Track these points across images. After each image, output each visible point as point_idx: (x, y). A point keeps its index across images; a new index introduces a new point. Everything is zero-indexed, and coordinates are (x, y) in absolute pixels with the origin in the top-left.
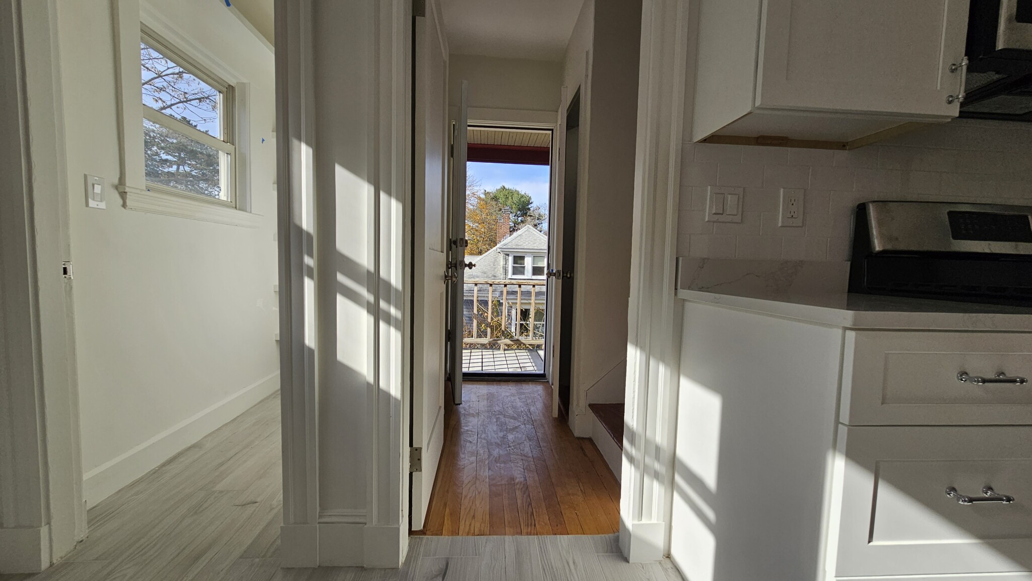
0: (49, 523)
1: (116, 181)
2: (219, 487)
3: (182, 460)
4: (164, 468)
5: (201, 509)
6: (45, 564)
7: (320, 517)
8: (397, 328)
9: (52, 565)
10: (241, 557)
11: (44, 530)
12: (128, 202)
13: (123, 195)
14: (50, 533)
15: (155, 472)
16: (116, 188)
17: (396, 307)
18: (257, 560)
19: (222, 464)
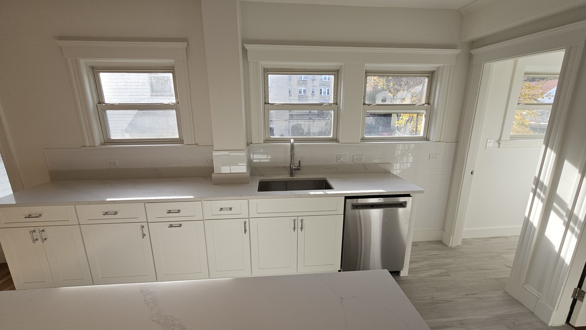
0: (453, 236)
1: (498, 139)
2: (503, 256)
3: (497, 239)
4: (490, 239)
5: (493, 258)
6: (450, 246)
7: (523, 285)
8: (576, 236)
9: (451, 247)
10: (495, 279)
11: (452, 237)
12: (501, 146)
13: (499, 144)
14: (453, 238)
15: (486, 238)
16: (497, 141)
17: (578, 228)
18: (499, 283)
19: (511, 249)
